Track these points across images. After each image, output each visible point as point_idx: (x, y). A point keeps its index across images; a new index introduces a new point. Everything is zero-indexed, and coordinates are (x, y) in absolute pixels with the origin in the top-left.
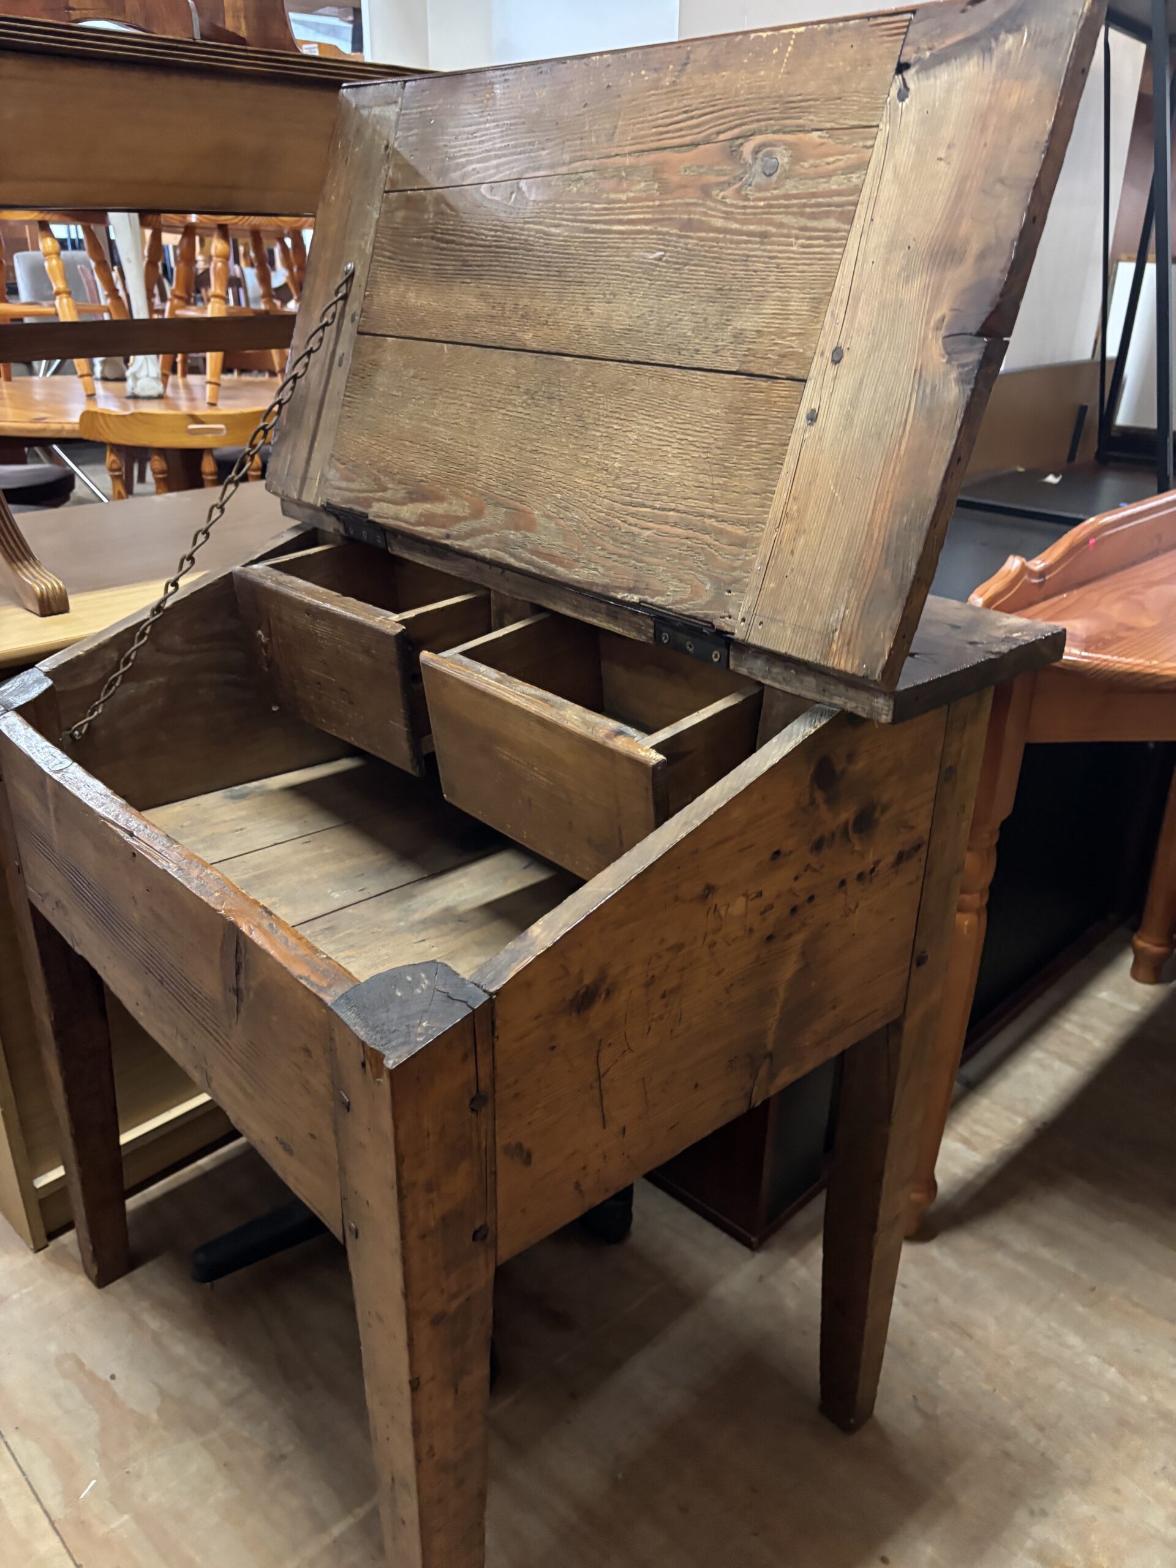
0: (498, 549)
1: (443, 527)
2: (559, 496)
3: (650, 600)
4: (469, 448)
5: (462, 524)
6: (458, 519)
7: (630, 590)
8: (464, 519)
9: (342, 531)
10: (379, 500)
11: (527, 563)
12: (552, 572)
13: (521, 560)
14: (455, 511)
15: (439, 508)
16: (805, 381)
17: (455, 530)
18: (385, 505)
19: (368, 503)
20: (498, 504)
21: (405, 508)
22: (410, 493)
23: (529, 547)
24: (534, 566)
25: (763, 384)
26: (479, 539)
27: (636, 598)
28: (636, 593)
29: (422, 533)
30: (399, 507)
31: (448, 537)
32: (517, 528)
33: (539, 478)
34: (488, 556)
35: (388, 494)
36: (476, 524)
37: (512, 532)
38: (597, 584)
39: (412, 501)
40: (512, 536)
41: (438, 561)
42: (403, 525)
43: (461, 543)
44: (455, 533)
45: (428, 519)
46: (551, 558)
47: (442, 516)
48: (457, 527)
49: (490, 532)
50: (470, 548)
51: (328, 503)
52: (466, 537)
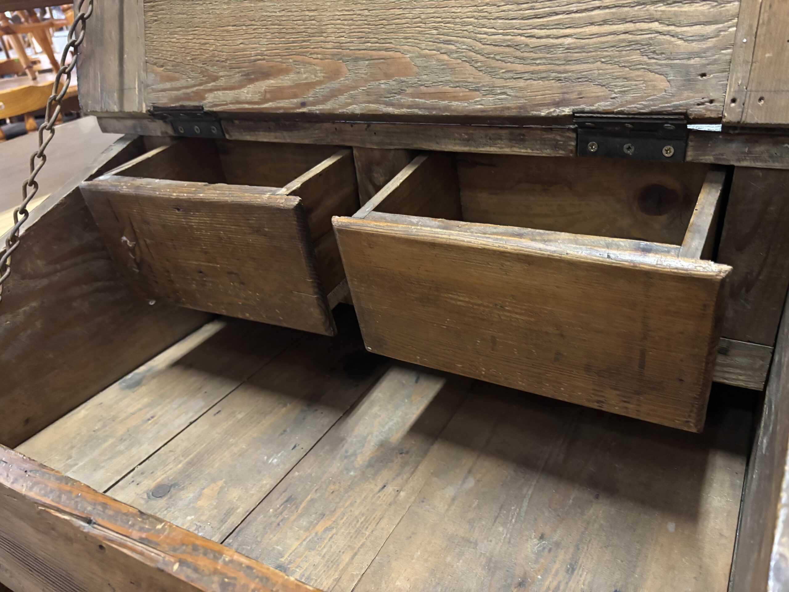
0: (369, 102)
1: (295, 96)
2: (435, 32)
3: (588, 108)
4: (307, 13)
5: (318, 89)
6: (310, 85)
7: (557, 104)
8: (320, 83)
9: (170, 132)
10: (211, 91)
11: (409, 107)
12: (446, 108)
13: (402, 106)
14: (306, 78)
15: (286, 81)
17: (310, 96)
18: (220, 93)
19: (200, 95)
20: (356, 60)
21: (245, 90)
22: (248, 74)
23: (409, 91)
24: (420, 109)
26: (342, 99)
27: (567, 111)
28: (567, 106)
29: (271, 108)
30: (236, 91)
31: (303, 104)
32: (388, 76)
33: (404, 21)
34: (358, 112)
35: (222, 82)
36: (335, 84)
37: (383, 81)
38: (508, 108)
39: (251, 81)
40: (383, 86)
41: (286, 134)
42: (247, 106)
43: (321, 107)
44: (311, 99)
45: (275, 94)
46: (442, 95)
47: (291, 87)
48: (311, 93)
49: (355, 88)
50: (334, 109)
51: (154, 107)
52: (325, 100)
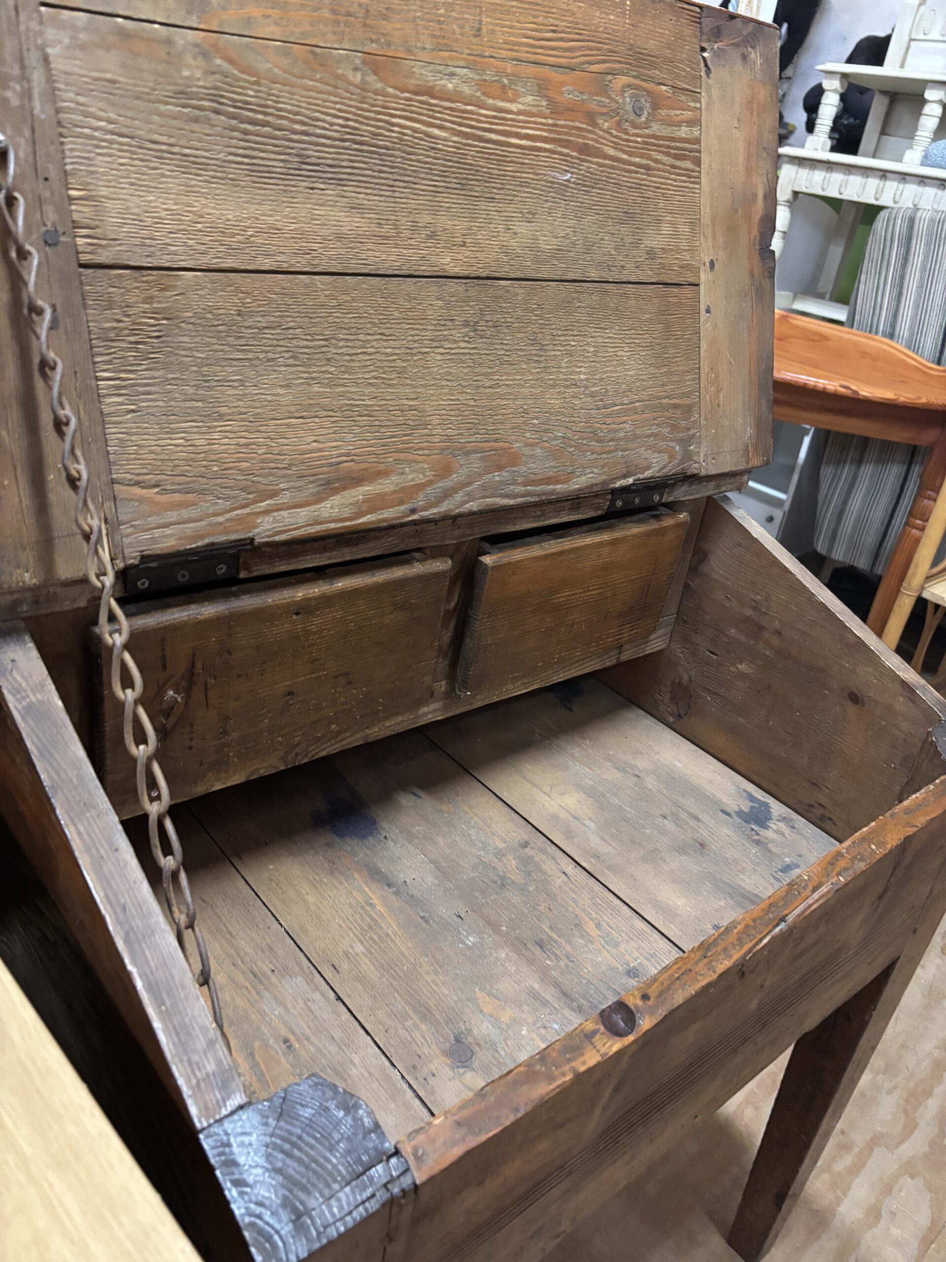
0: (486, 497)
1: (401, 503)
2: (535, 421)
3: (641, 476)
4: (406, 402)
5: (429, 490)
6: (420, 487)
7: (625, 477)
8: (430, 483)
10: (267, 512)
11: (523, 496)
12: (553, 492)
13: (516, 496)
14: (413, 480)
15: (386, 485)
16: (698, 285)
17: (420, 500)
18: (285, 513)
19: (248, 521)
20: (468, 453)
21: (327, 504)
22: (329, 482)
23: (520, 480)
24: (532, 496)
25: (675, 290)
26: (459, 497)
27: (631, 480)
28: (630, 477)
29: (372, 523)
30: (313, 508)
31: (413, 511)
32: (500, 468)
33: (508, 411)
34: (475, 509)
35: (285, 498)
36: (447, 483)
37: (496, 474)
38: (596, 484)
39: (336, 491)
40: (497, 479)
42: (333, 525)
43: (435, 510)
44: (422, 503)
45: (375, 503)
46: (548, 481)
47: (394, 492)
48: (421, 496)
49: (469, 484)
50: (450, 510)
51: (143, 557)
52: (438, 502)
